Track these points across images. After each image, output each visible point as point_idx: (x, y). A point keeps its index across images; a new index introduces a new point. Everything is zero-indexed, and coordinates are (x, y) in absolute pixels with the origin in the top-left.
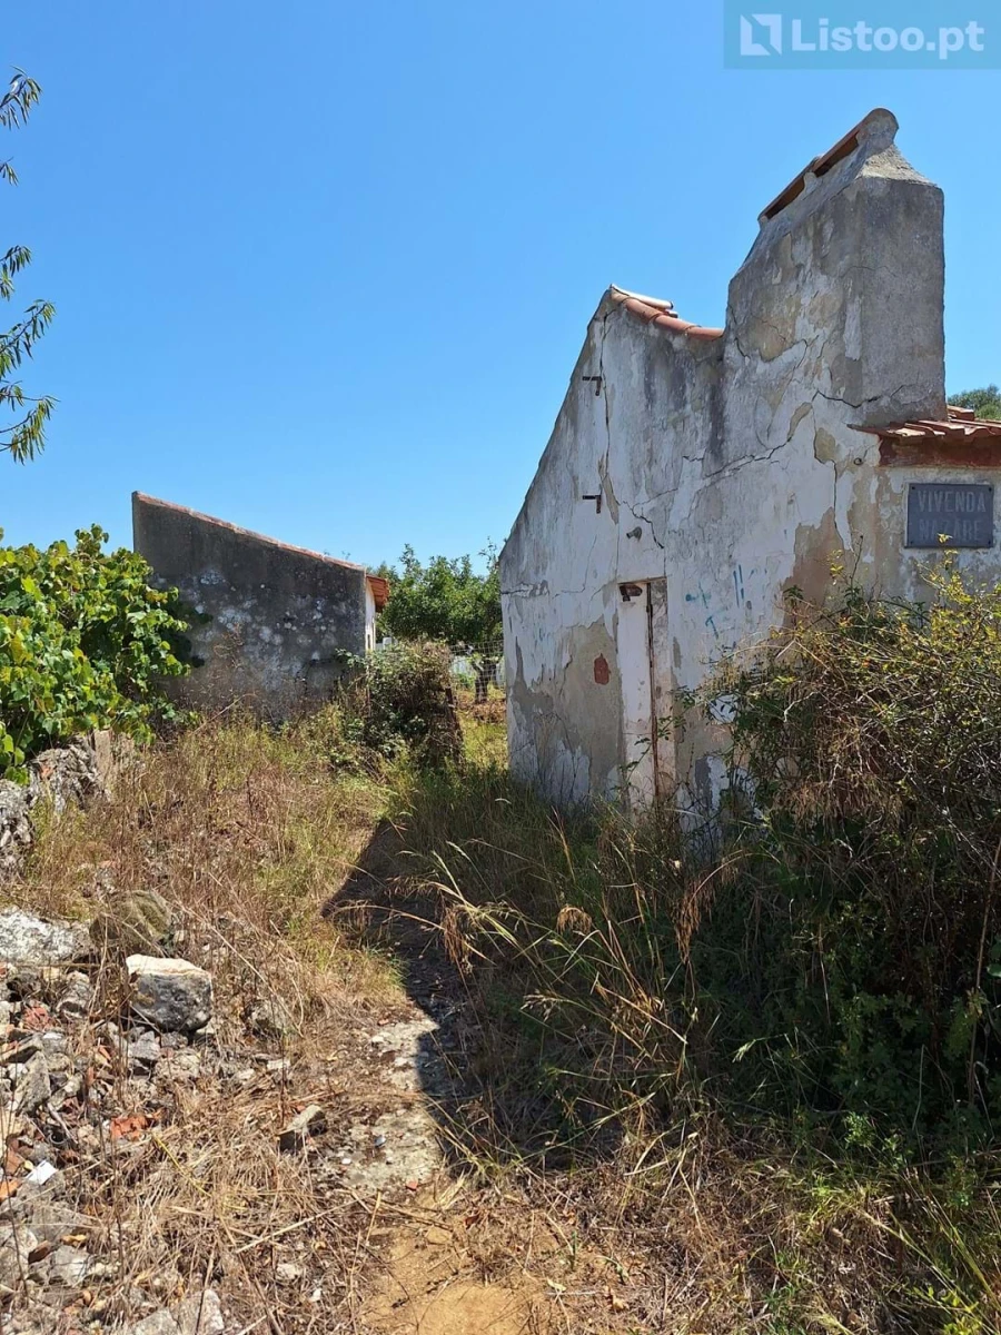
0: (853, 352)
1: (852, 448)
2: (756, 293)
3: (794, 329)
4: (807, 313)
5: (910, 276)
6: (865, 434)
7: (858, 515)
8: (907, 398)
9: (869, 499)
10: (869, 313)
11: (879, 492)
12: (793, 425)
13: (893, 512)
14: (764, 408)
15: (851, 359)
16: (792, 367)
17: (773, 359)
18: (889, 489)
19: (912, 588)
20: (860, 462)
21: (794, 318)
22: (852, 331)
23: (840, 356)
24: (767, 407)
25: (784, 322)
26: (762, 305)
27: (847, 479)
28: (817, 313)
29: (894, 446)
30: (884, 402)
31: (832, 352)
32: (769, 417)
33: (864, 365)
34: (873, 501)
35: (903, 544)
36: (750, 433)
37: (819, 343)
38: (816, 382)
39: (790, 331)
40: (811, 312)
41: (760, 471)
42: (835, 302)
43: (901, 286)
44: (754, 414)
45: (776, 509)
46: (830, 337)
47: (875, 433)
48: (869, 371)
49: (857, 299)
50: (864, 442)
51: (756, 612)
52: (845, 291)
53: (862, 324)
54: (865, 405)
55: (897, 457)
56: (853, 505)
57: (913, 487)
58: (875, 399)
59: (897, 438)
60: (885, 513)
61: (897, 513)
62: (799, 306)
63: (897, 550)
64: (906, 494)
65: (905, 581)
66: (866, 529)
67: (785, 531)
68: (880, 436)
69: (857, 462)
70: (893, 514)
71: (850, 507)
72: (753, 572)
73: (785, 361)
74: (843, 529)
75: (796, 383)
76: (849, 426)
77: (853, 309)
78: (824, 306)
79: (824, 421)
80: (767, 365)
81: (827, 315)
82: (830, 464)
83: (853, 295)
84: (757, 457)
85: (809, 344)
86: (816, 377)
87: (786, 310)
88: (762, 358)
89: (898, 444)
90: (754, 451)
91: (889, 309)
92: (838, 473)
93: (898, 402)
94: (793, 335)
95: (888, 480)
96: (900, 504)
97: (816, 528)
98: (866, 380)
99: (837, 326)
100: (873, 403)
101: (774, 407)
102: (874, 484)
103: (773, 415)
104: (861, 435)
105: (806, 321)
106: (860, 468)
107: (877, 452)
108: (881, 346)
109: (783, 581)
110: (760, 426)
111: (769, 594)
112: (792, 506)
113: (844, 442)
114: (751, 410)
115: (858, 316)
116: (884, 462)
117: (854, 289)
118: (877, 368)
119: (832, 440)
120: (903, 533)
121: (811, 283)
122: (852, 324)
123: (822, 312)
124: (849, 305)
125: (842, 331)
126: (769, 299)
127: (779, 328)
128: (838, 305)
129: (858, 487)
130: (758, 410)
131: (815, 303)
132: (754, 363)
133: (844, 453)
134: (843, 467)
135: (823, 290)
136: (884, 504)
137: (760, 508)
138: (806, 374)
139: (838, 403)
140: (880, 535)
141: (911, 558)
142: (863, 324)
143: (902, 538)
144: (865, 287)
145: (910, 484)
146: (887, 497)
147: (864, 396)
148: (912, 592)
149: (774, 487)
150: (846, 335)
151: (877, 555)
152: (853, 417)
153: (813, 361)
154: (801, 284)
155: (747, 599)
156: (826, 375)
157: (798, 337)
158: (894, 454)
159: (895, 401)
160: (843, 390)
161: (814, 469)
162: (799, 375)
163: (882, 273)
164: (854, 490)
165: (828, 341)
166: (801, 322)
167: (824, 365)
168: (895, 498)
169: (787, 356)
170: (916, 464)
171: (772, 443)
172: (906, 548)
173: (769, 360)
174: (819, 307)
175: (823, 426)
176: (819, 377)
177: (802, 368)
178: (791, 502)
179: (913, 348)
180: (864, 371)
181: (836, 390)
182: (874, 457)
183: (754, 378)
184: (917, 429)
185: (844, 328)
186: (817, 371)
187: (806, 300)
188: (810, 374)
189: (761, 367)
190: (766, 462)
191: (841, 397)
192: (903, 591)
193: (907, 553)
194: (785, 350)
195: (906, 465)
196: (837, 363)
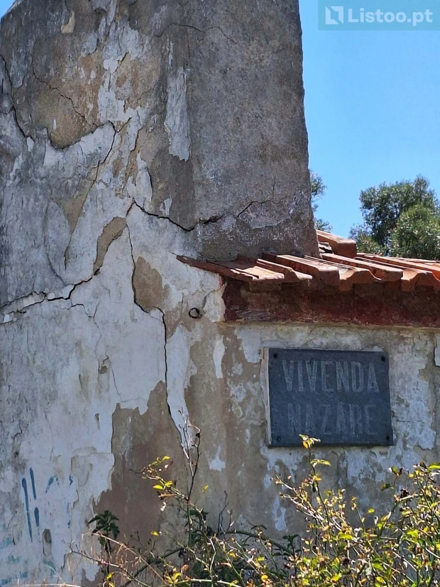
0: (179, 148)
1: (186, 293)
2: (38, 41)
3: (96, 105)
4: (114, 83)
5: (254, 44)
6: (202, 272)
7: (201, 394)
8: (260, 220)
9: (214, 371)
10: (198, 93)
11: (226, 362)
12: (102, 250)
13: (248, 392)
14: (58, 220)
15: (177, 158)
16: (96, 160)
17: (68, 146)
18: (241, 358)
19: (283, 510)
20: (197, 314)
21: (95, 89)
22: (174, 121)
23: (162, 152)
24: (63, 217)
25: (81, 92)
26: (47, 63)
27: (180, 340)
28: (127, 84)
29: (243, 292)
30: (228, 224)
31: (151, 145)
32: (65, 235)
33: (196, 169)
34: (219, 374)
35: (265, 441)
36: (38, 256)
37: (132, 130)
38: (131, 188)
39: (91, 106)
40: (120, 82)
41: (55, 318)
42: (151, 69)
43: (243, 58)
44: (44, 228)
45: (83, 380)
46: (146, 122)
47: (216, 272)
48: (203, 177)
49: (181, 70)
50: (202, 285)
51: (59, 549)
52: (164, 58)
53: (189, 109)
54: (199, 230)
55: (249, 308)
56: (192, 379)
57: (275, 354)
58: (214, 220)
59: (245, 282)
60: (237, 393)
61: (255, 393)
62: (101, 70)
63: (258, 451)
64: (266, 365)
65: (271, 499)
66: (212, 417)
67: (97, 416)
68: (221, 275)
69: (194, 313)
70: (249, 395)
71: (188, 382)
72: (51, 481)
73: (86, 152)
74: (180, 418)
75: (101, 185)
76: (180, 258)
77: (176, 85)
78: (136, 75)
79: (145, 248)
80: (60, 155)
81: (140, 90)
82: (155, 313)
83: (175, 64)
84: (51, 296)
85: (119, 129)
86: (130, 179)
87: (83, 74)
88: (52, 144)
89: (248, 290)
90: (46, 285)
91: (227, 89)
92: (168, 331)
93: (248, 226)
94: (95, 112)
95: (237, 342)
96: (257, 379)
97: (142, 413)
98: (199, 192)
99: (156, 107)
100: (211, 227)
101: (73, 219)
102: (219, 350)
103: (72, 232)
104: (196, 275)
105: (112, 94)
106: (198, 324)
107: (220, 301)
108: (218, 142)
109: (97, 497)
110: (53, 246)
111: (78, 517)
112: (104, 376)
113: (174, 282)
114: (38, 222)
115: (183, 95)
116: (230, 316)
117: (176, 56)
118: (215, 174)
119: (158, 278)
120: (264, 424)
121: (117, 39)
122: (176, 105)
123: (133, 83)
124: (170, 79)
125: (163, 114)
126: (58, 55)
127: (75, 100)
128: (155, 78)
129: (198, 353)
130: (50, 222)
131: (123, 70)
132: (40, 149)
133: (175, 298)
134: (174, 319)
135: (134, 53)
136: (236, 380)
137: (58, 375)
138: (115, 174)
139: (162, 223)
140: (231, 427)
141: (279, 463)
142: (191, 109)
143: (264, 432)
144: (190, 54)
145: (271, 350)
146: (238, 369)
147: (197, 216)
148: (283, 517)
149: (78, 344)
150: (169, 122)
151: (229, 458)
152: (185, 245)
153: (126, 156)
154: (102, 38)
155: (44, 525)
156: (143, 178)
157: (102, 117)
158: (244, 305)
159: (243, 225)
160: (168, 203)
161: (134, 320)
162: (105, 174)
163: (215, 37)
164: (191, 357)
165: (145, 127)
166: (105, 96)
167: (141, 164)
168: (250, 371)
169: (88, 144)
170: (277, 319)
171: (70, 276)
172: (270, 447)
173: (61, 147)
174: (130, 77)
175: (144, 255)
176: (134, 181)
177: (110, 165)
178: (103, 370)
179: (263, 147)
180: (197, 177)
181: (158, 203)
182: (216, 309)
183: (42, 171)
184: (274, 269)
185: (165, 111)
186: (132, 171)
187: (110, 64)
188: (121, 174)
189: (51, 157)
190: (63, 304)
191: (167, 212)
192: (270, 515)
193: (273, 456)
194: (85, 134)
195: (262, 320)
196: (158, 163)
